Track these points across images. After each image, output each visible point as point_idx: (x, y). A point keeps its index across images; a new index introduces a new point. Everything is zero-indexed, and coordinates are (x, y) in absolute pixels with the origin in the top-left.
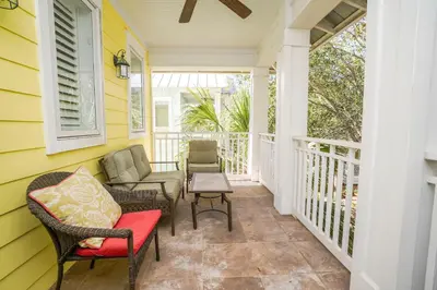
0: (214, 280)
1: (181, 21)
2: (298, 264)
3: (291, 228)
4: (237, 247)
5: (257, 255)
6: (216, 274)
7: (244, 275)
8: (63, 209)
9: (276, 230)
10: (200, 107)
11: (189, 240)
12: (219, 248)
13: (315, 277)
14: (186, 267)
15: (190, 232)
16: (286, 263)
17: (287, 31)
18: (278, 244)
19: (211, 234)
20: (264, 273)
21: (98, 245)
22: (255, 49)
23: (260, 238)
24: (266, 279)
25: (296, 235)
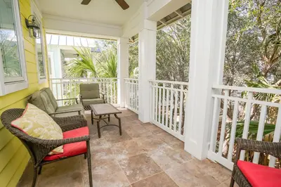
0: (124, 160)
1: (82, 3)
2: (160, 144)
3: (151, 129)
4: (128, 142)
5: (140, 144)
6: (123, 157)
7: (137, 154)
8: (36, 131)
9: (144, 131)
10: (83, 61)
11: (98, 144)
12: (119, 144)
13: (169, 147)
14: (105, 158)
15: (97, 140)
16: (155, 144)
17: (146, 21)
18: (148, 137)
19: (111, 139)
20: (147, 151)
21: (62, 151)
22: (121, 26)
23: (138, 136)
24: (149, 153)
25: (155, 131)
